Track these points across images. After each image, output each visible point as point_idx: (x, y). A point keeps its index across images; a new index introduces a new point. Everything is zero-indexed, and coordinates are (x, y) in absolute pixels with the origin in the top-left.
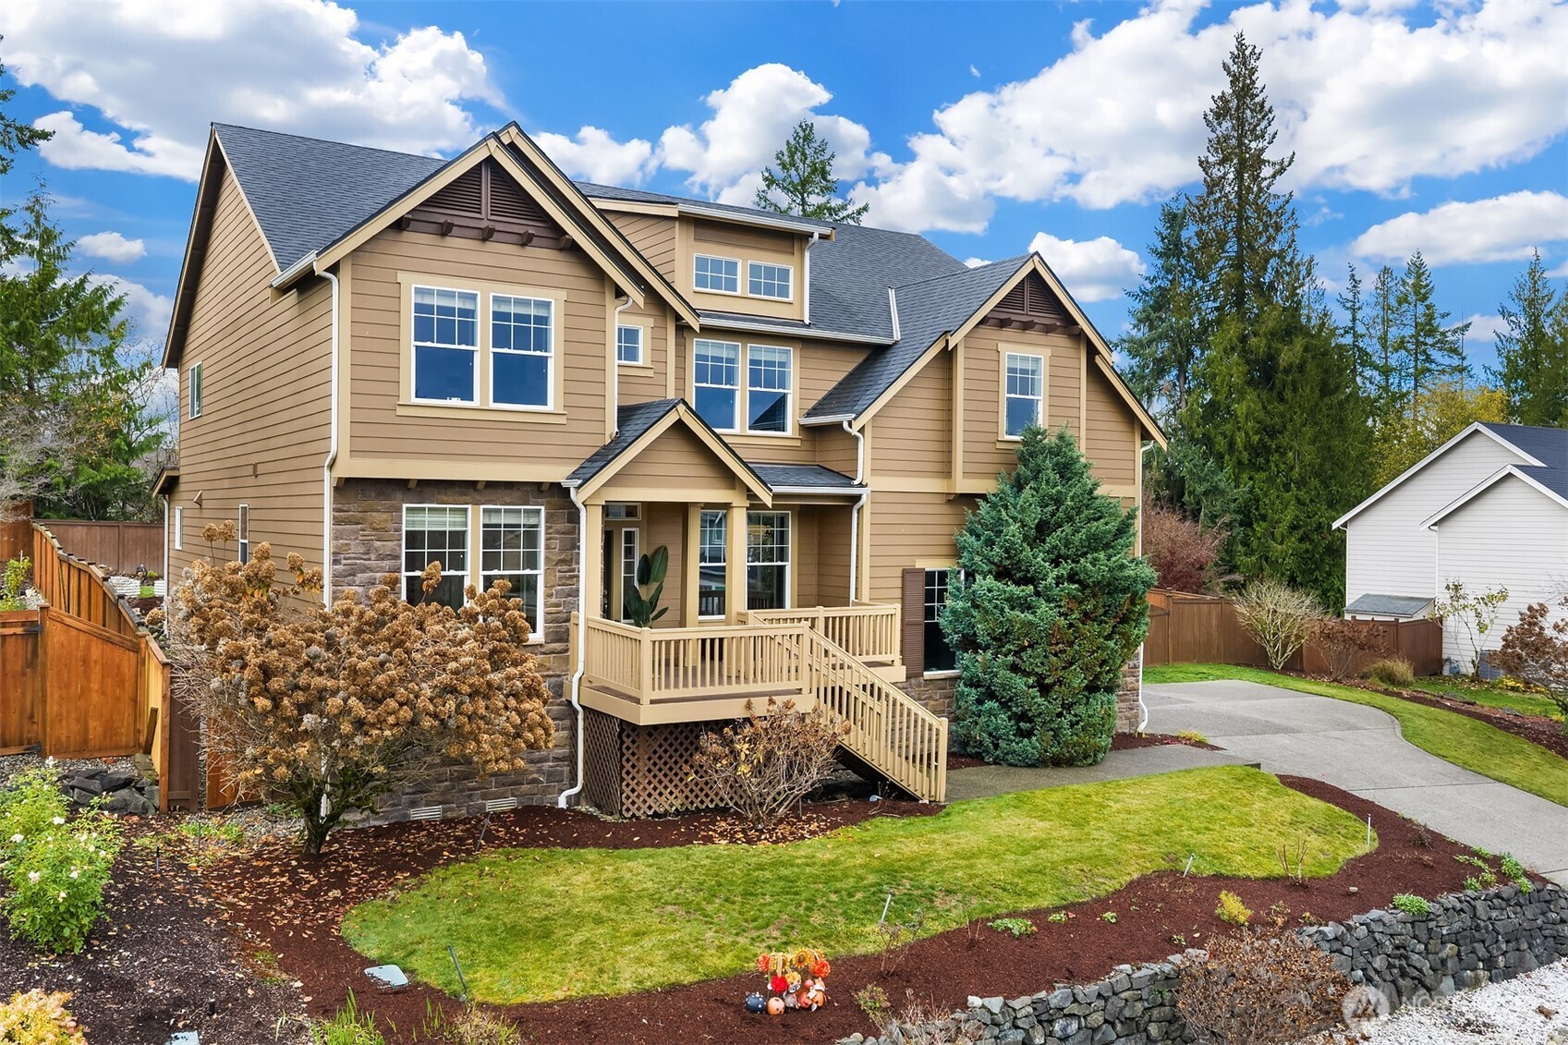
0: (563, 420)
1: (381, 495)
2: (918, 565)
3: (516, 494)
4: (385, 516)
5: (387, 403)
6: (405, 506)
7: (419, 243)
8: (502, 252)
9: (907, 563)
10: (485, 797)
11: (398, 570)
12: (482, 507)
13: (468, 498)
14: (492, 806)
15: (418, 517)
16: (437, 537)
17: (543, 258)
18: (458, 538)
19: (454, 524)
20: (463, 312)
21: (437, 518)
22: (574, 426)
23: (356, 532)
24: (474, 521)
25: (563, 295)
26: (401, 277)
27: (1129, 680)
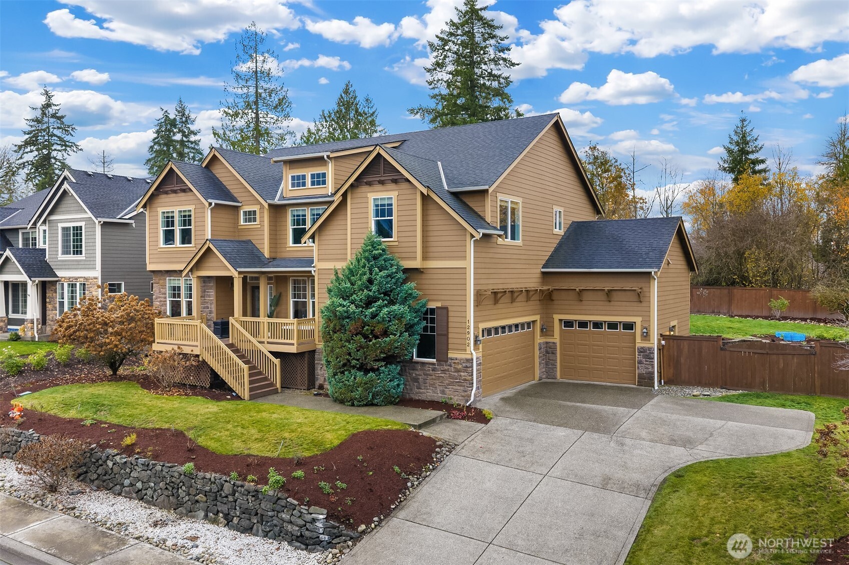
0: (195, 249)
1: (162, 275)
4: (163, 281)
5: (156, 248)
6: (167, 278)
7: (163, 198)
8: (181, 196)
11: (166, 298)
12: (183, 278)
13: (180, 276)
15: (171, 282)
16: (174, 288)
17: (184, 196)
18: (179, 288)
19: (178, 284)
20: (172, 217)
21: (175, 282)
23: (157, 286)
24: (182, 283)
25: (194, 207)
26: (158, 209)
27: (462, 374)
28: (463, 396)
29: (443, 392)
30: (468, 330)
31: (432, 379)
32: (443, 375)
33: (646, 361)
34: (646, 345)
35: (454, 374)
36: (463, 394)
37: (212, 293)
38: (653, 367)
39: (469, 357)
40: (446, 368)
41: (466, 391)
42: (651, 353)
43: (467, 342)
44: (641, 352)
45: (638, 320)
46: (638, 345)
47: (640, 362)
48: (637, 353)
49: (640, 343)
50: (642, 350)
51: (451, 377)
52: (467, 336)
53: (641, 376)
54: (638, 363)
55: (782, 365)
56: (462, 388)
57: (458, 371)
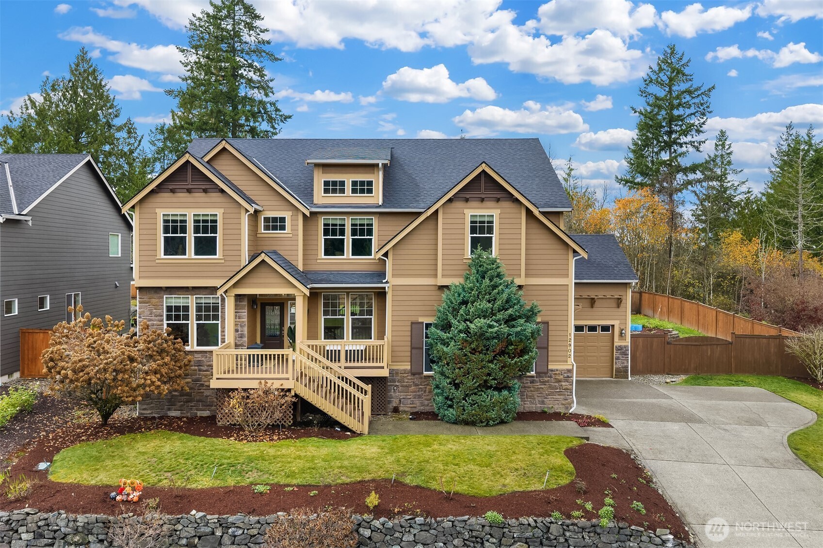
0: (223, 261)
1: (156, 292)
2: (420, 320)
3: (208, 291)
4: (157, 300)
5: (152, 258)
6: (165, 296)
7: (165, 197)
8: (199, 196)
9: (414, 319)
10: (197, 410)
11: (162, 320)
12: (195, 296)
13: (188, 293)
14: (199, 414)
15: (169, 300)
16: (177, 308)
17: (215, 197)
18: (186, 309)
19: (183, 303)
20: (181, 221)
21: (178, 300)
22: (228, 263)
23: (147, 306)
24: (191, 302)
25: (222, 210)
26: (157, 210)
27: (563, 384)
28: (563, 404)
29: (543, 402)
30: (569, 343)
31: (531, 391)
32: (542, 386)
33: (623, 357)
34: (623, 344)
35: (555, 384)
36: (564, 402)
37: (245, 313)
38: (628, 362)
39: (570, 367)
40: (546, 379)
41: (567, 400)
42: (626, 350)
43: (569, 353)
44: (619, 350)
45: (616, 323)
46: (615, 344)
47: (617, 358)
48: (615, 351)
49: (617, 343)
50: (620, 348)
51: (551, 387)
52: (569, 348)
53: (618, 370)
54: (616, 359)
55: (709, 353)
56: (562, 397)
57: (559, 381)
